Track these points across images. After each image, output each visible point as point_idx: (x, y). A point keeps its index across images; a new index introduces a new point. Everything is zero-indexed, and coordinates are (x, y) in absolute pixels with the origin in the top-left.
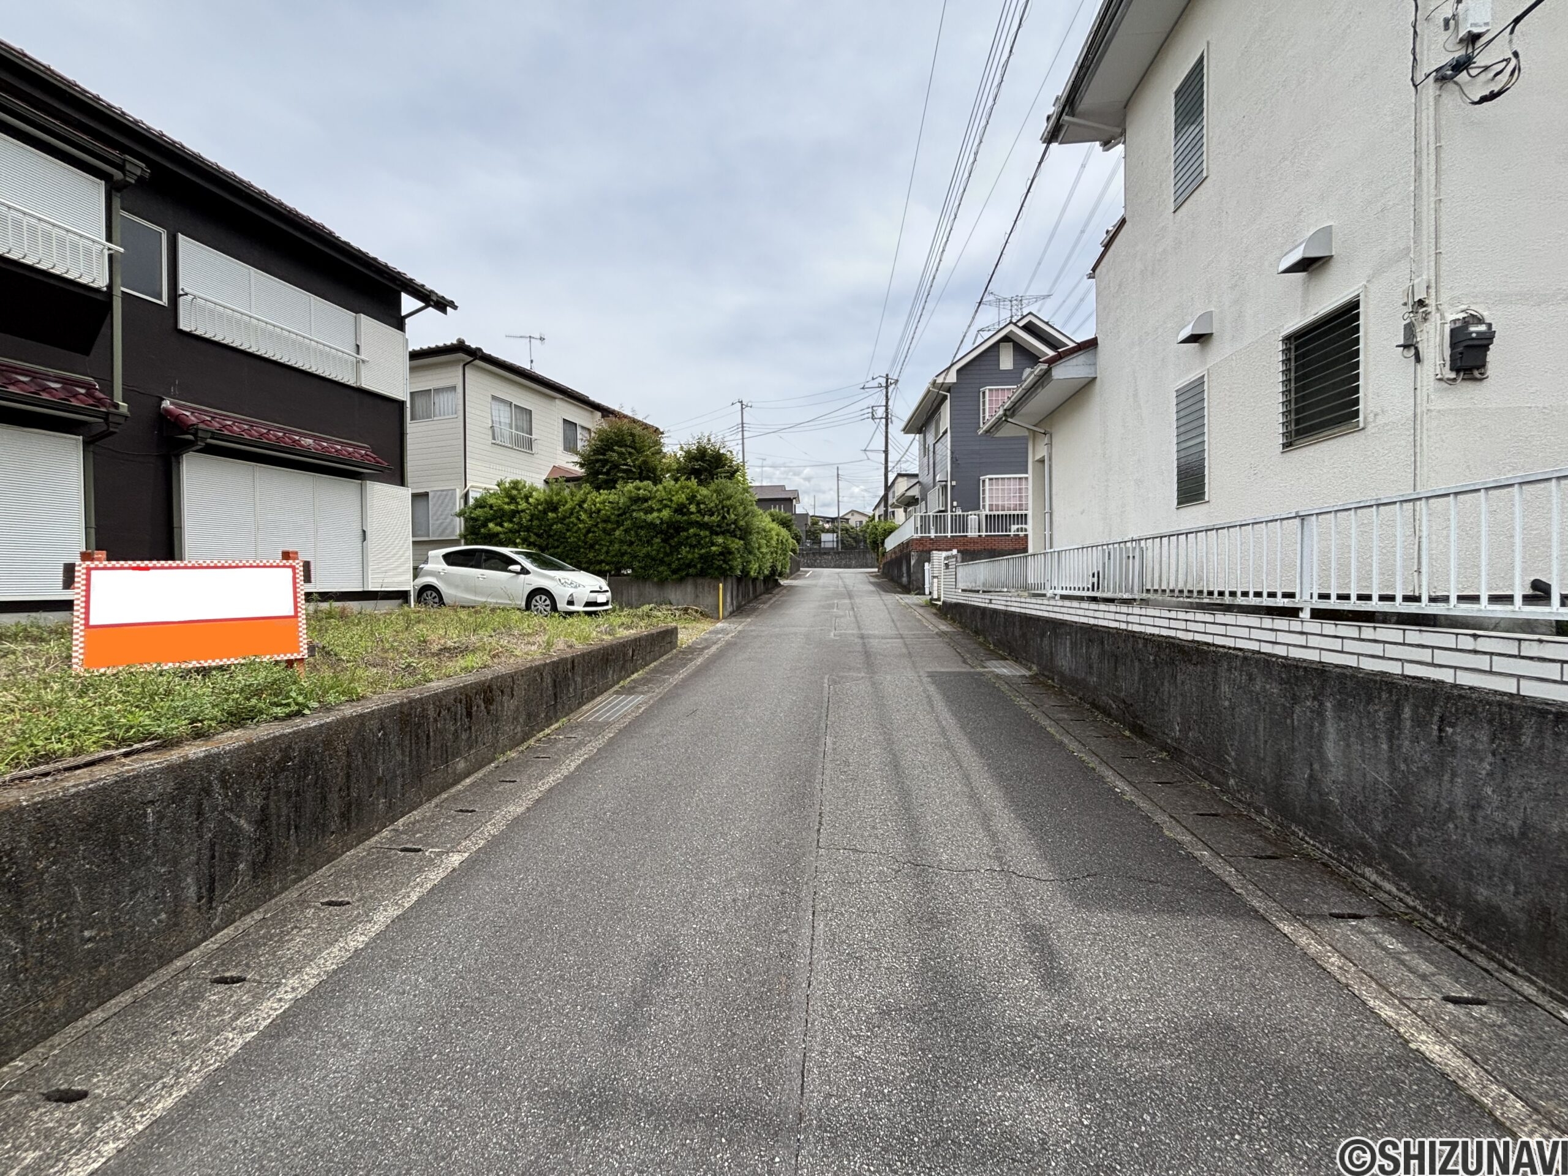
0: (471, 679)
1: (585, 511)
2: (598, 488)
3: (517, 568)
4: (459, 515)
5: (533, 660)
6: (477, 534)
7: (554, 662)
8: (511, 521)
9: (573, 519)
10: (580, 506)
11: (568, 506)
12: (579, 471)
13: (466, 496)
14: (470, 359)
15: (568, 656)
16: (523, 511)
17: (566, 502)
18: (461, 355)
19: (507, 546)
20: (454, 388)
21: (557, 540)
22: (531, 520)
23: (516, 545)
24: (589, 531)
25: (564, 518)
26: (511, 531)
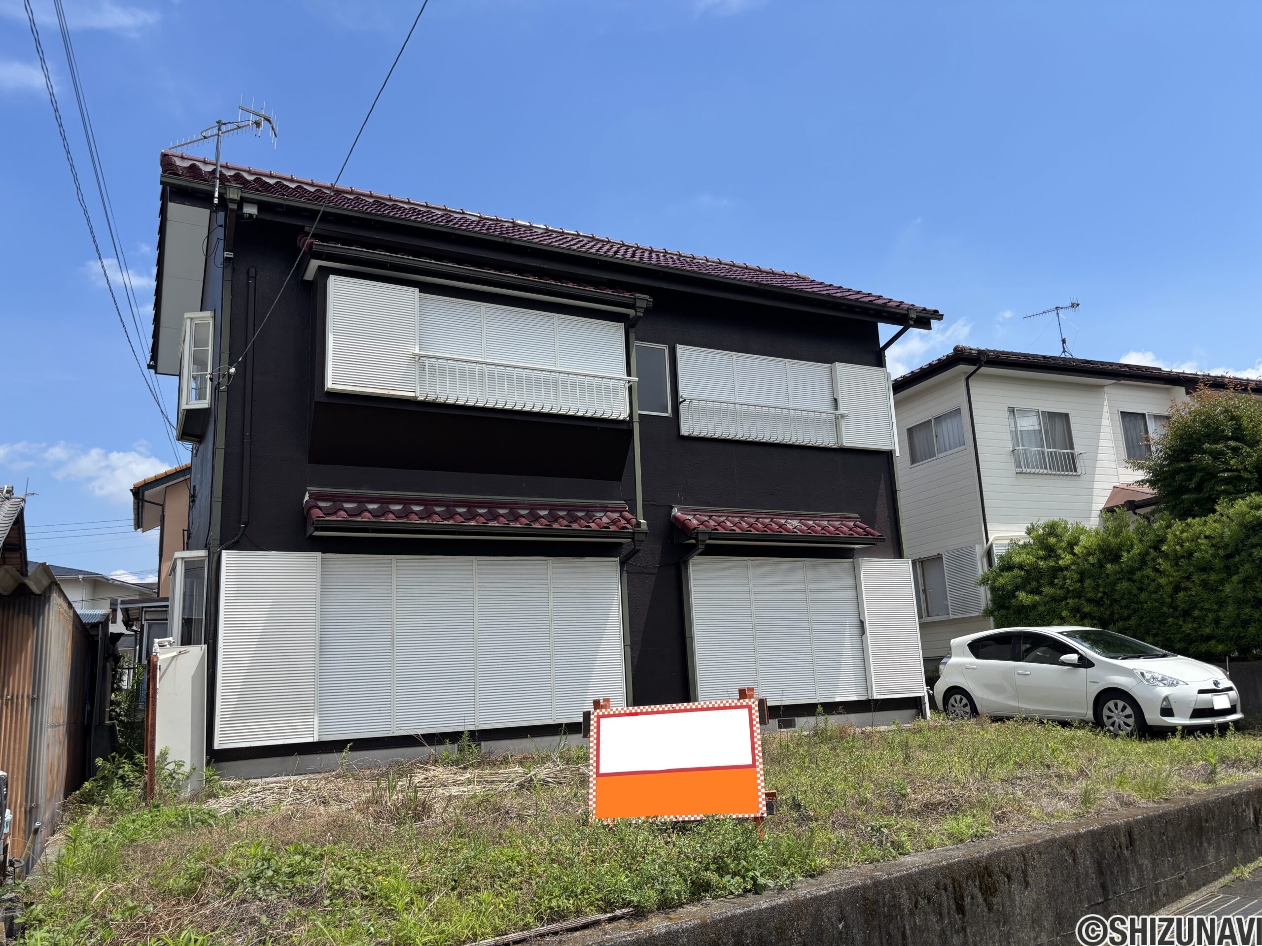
0: (958, 854)
1: (1165, 555)
2: (1183, 516)
3: (1074, 657)
4: (984, 582)
5: (1061, 826)
6: (1008, 608)
7: (1092, 833)
8: (1052, 584)
9: (1148, 572)
10: (1156, 548)
11: (1136, 550)
12: (1148, 492)
13: (989, 553)
14: (973, 368)
15: (1120, 822)
16: (1067, 568)
17: (1132, 545)
18: (963, 368)
19: (1049, 624)
20: (958, 411)
21: (1126, 607)
22: (1081, 581)
23: (1063, 622)
24: (1177, 589)
25: (1132, 571)
26: (1054, 599)
